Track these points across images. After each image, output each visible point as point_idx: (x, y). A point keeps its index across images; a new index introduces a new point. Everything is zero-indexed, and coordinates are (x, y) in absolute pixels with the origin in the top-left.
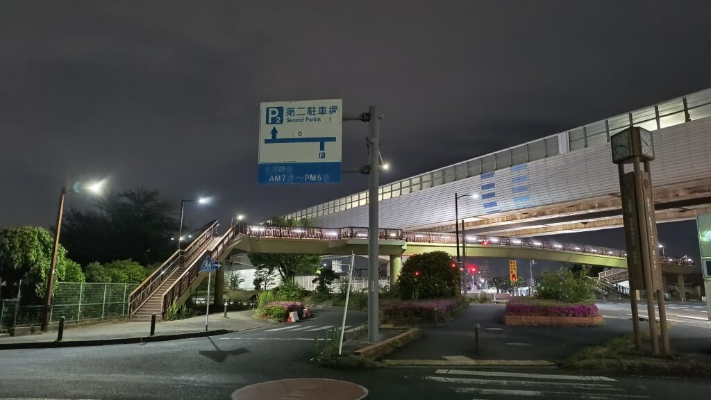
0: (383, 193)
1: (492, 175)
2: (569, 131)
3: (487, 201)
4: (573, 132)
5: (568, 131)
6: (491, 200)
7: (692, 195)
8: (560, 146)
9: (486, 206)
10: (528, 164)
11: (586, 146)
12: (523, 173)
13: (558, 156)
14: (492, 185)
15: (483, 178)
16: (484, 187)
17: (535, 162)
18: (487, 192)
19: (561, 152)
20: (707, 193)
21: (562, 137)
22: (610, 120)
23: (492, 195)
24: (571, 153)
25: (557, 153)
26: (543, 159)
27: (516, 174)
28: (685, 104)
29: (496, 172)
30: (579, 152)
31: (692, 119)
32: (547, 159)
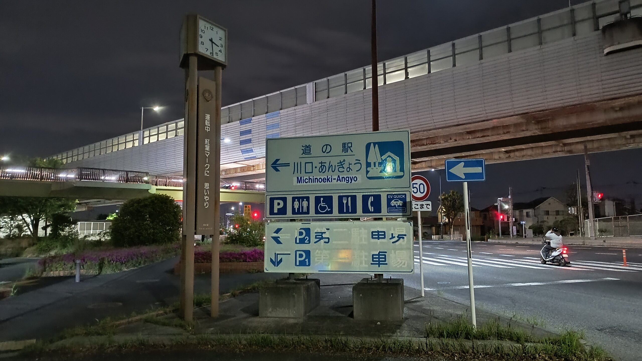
0: (150, 136)
1: (250, 121)
2: (316, 81)
3: (244, 147)
4: (319, 83)
5: (314, 82)
6: (248, 146)
7: (414, 148)
8: (307, 95)
9: (243, 152)
10: (281, 111)
11: (328, 97)
12: (276, 120)
13: (305, 105)
14: (249, 132)
15: (241, 124)
16: (242, 133)
17: (286, 110)
18: (244, 138)
19: (308, 102)
20: (425, 147)
21: (310, 87)
22: (349, 73)
23: (249, 141)
24: (317, 102)
25: (306, 103)
26: (293, 108)
27: (270, 122)
28: (406, 63)
29: (253, 118)
30: (323, 102)
31: (410, 77)
32: (296, 107)
